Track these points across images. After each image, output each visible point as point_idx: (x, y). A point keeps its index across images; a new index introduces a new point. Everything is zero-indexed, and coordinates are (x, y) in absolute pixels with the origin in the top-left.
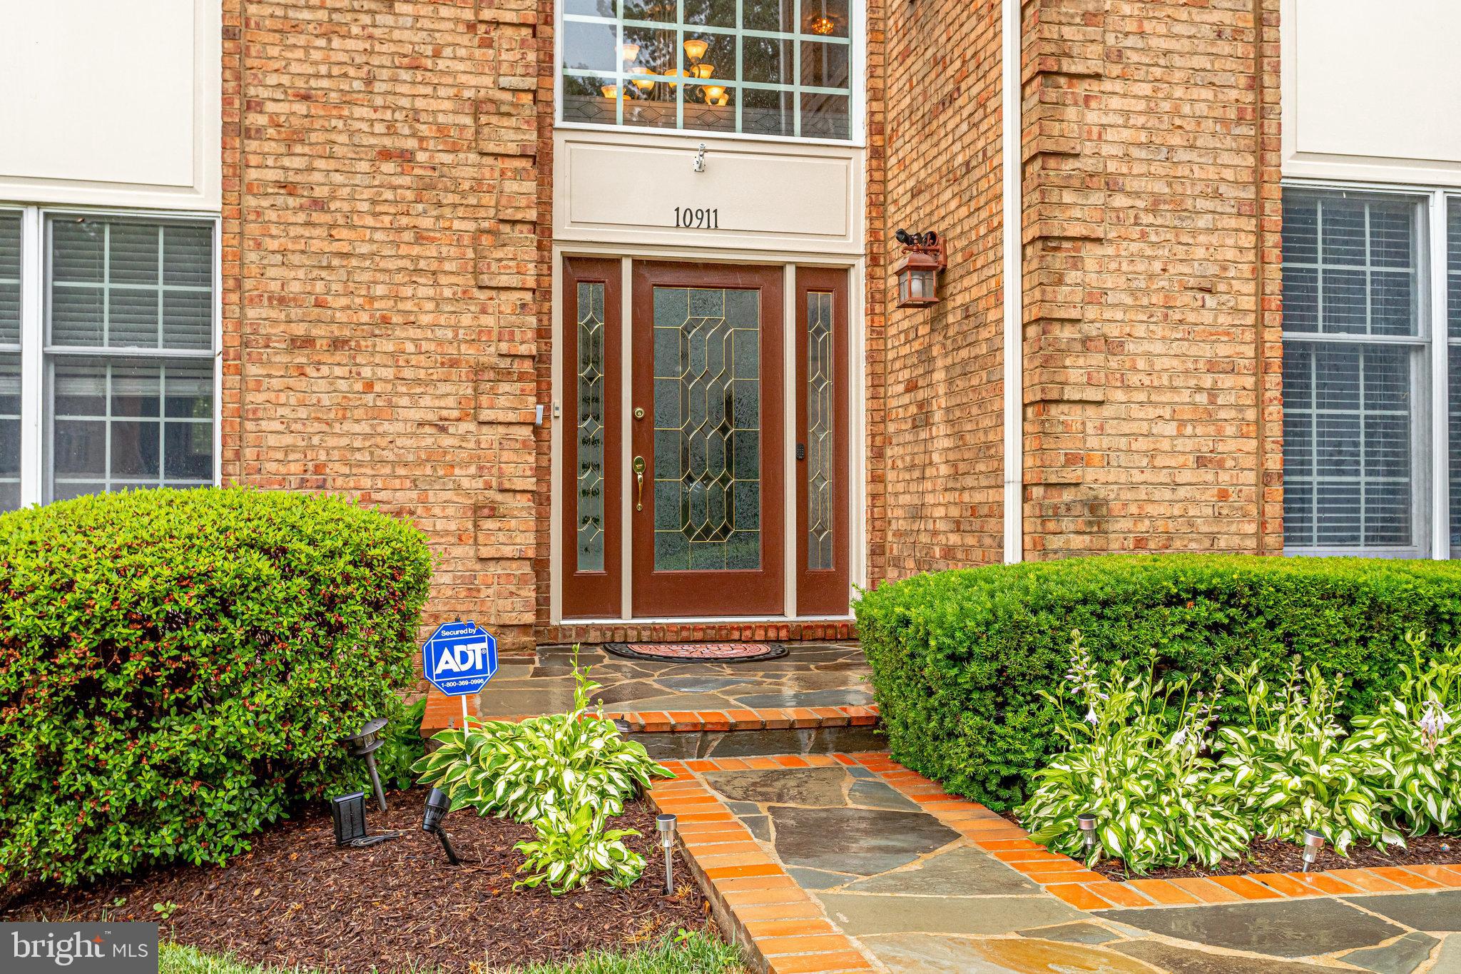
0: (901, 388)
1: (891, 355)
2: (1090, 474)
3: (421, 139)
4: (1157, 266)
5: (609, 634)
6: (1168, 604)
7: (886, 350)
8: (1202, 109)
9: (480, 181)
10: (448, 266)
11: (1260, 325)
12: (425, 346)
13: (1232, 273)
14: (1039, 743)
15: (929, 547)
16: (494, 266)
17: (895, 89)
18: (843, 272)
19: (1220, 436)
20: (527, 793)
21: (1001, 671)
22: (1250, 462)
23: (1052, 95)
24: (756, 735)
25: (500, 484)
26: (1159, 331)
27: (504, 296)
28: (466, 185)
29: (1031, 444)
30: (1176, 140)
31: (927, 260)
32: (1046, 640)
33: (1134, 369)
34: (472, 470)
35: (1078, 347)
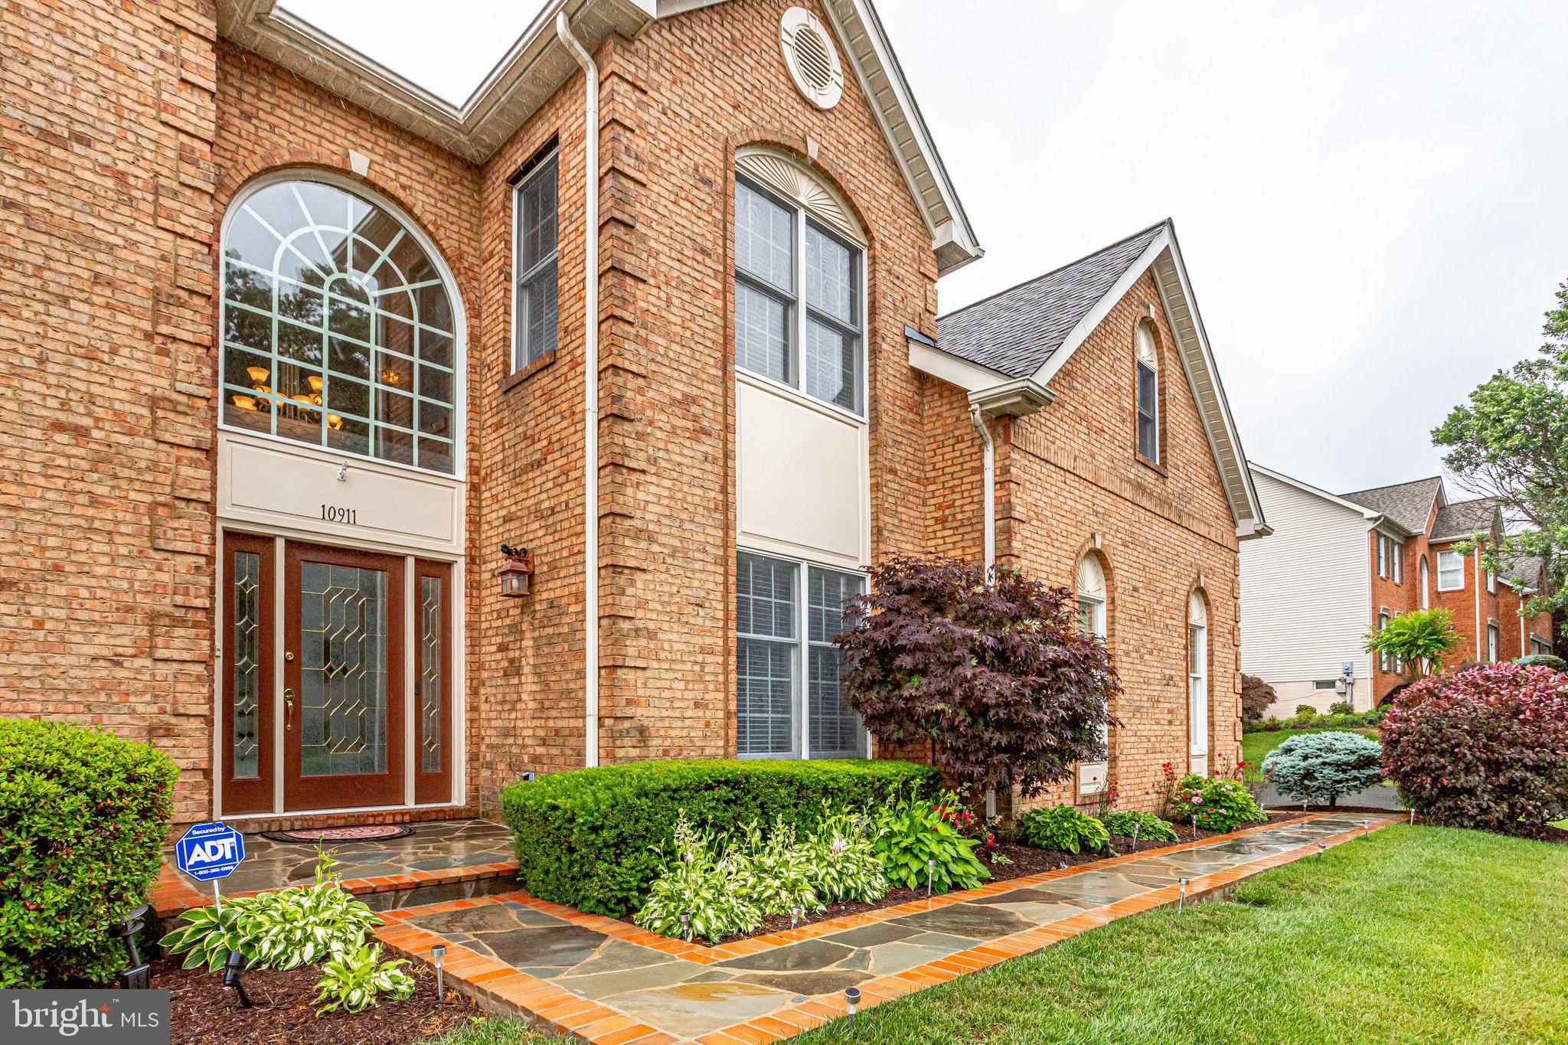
0: (494, 648)
1: (484, 626)
2: (640, 711)
3: (97, 420)
4: (675, 589)
5: (266, 826)
6: (706, 790)
7: (481, 622)
8: (697, 500)
9: (156, 463)
10: (123, 529)
11: (726, 628)
12: (99, 593)
13: (712, 597)
14: (640, 875)
15: (519, 756)
16: (170, 534)
17: (489, 446)
18: (449, 565)
19: (706, 691)
20: (286, 948)
21: (619, 835)
22: (721, 705)
23: (619, 479)
24: (435, 889)
25: (175, 709)
26: (676, 627)
27: (179, 559)
28: (143, 464)
29: (604, 692)
30: (684, 516)
31: (522, 567)
32: (645, 815)
33: (663, 649)
34: (148, 698)
35: (633, 634)
